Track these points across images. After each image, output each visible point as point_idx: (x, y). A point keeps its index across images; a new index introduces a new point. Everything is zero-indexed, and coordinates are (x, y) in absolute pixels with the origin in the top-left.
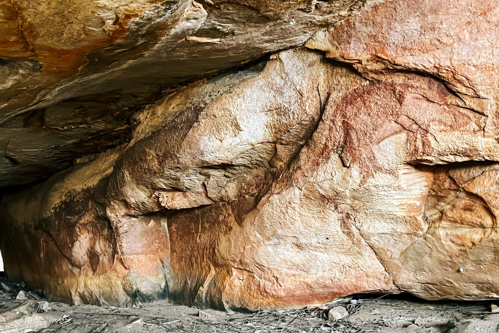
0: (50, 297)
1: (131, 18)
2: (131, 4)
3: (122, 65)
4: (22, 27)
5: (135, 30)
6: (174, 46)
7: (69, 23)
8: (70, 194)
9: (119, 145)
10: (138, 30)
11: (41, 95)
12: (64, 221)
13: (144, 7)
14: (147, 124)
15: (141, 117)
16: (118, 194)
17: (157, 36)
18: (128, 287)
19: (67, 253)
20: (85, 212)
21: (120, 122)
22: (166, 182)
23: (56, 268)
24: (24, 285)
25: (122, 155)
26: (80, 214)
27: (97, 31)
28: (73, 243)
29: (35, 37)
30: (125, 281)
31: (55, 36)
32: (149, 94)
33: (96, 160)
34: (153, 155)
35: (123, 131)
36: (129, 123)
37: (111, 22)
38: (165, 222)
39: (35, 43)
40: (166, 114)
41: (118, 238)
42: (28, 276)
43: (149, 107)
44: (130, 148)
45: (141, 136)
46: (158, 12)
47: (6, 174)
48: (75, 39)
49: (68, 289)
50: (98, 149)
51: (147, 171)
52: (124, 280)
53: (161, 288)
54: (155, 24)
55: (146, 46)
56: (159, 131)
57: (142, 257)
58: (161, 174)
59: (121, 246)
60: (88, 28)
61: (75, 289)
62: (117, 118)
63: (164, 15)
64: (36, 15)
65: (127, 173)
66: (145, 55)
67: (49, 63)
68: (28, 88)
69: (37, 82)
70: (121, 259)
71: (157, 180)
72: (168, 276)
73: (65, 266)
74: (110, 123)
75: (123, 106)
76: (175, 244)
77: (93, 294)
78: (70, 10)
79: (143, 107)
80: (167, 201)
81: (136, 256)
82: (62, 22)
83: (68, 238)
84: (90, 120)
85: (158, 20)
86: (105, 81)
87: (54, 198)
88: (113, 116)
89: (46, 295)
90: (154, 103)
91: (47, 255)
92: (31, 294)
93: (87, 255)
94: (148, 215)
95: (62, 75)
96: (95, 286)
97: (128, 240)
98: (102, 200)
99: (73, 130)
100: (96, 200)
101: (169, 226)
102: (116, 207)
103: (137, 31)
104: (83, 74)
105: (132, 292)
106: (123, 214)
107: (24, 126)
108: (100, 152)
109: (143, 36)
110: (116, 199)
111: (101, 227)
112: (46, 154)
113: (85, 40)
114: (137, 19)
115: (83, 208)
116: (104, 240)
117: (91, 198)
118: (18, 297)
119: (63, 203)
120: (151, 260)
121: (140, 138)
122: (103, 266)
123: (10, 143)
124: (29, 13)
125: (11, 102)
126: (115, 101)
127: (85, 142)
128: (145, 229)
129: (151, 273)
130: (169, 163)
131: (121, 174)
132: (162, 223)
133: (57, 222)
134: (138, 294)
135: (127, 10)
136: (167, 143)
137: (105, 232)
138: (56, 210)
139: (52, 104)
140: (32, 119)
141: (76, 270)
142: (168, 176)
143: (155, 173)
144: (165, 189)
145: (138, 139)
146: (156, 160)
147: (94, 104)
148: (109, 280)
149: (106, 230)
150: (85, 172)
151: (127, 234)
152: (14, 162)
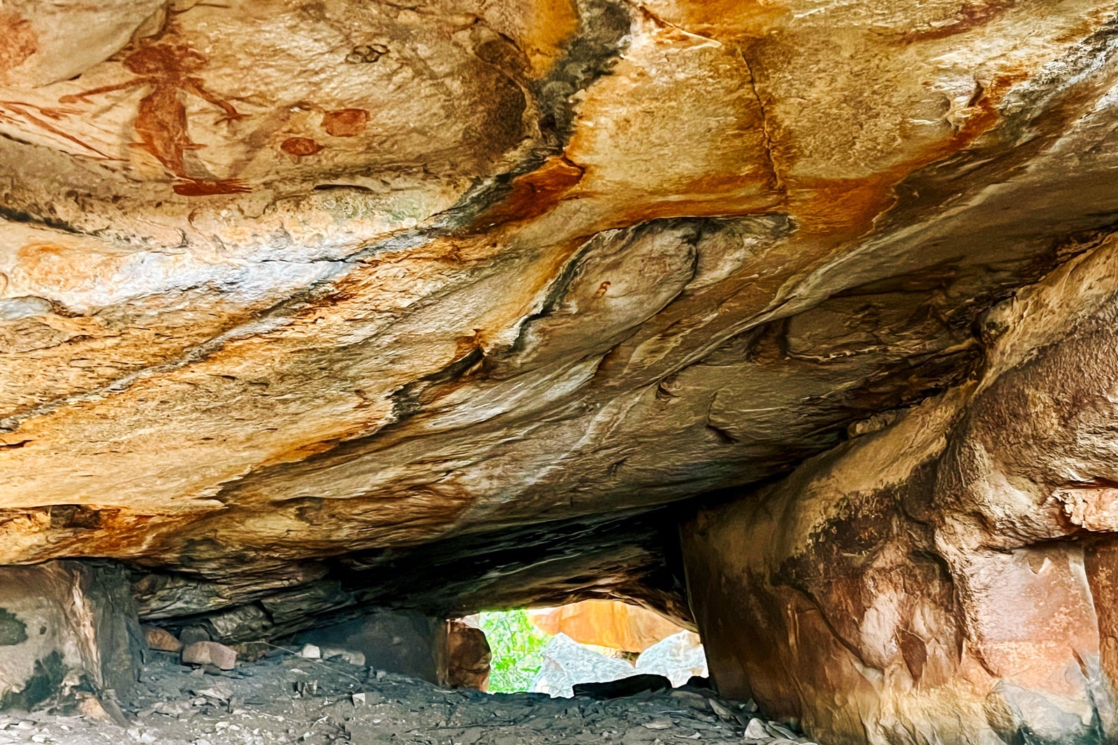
0: (817, 735)
1: (1010, 85)
2: (1015, 52)
3: (968, 199)
4: (769, 141)
5: (1019, 110)
6: (1101, 139)
7: (870, 117)
8: (846, 503)
9: (953, 386)
10: (1024, 110)
11: (788, 287)
12: (838, 564)
13: (1043, 56)
14: (1025, 332)
15: (1007, 315)
16: (962, 499)
17: (1064, 119)
18: (1000, 719)
19: (850, 636)
20: (886, 543)
21: (954, 333)
22: (1082, 465)
23: (827, 671)
24: (754, 708)
25: (965, 407)
26: (872, 546)
27: (931, 126)
28: (861, 613)
29: (792, 160)
30: (993, 705)
31: (837, 149)
32: (1025, 262)
33: (900, 425)
34: (1044, 404)
35: (963, 353)
36: (976, 332)
37: (964, 100)
38: (1080, 564)
39: (791, 173)
40: (1072, 303)
41: (968, 601)
42: (763, 686)
43: (1025, 291)
44: (984, 392)
45: (1012, 361)
46: (1075, 63)
47: (709, 464)
48: (879, 151)
49: (857, 717)
50: (904, 398)
51: (1031, 442)
52: (991, 702)
53: (1081, 723)
54: (1067, 89)
55: (1033, 148)
56: (1055, 346)
57: (1029, 648)
58: (1067, 447)
59: (976, 621)
60: (911, 120)
61: (874, 720)
62: (947, 326)
63: (1088, 66)
64: (801, 111)
65: (980, 448)
66: (1028, 170)
67: (811, 214)
68: (760, 275)
69: (781, 260)
70: (978, 652)
71: (1057, 463)
72: (1098, 696)
73: (847, 665)
74: (931, 337)
75: (963, 295)
76: (1109, 617)
77: (917, 733)
78: (876, 87)
79: (1010, 294)
80: (1085, 510)
81: (1013, 645)
82: (855, 116)
83: (849, 601)
84: (887, 334)
85: (1073, 80)
86: (929, 240)
87: (812, 514)
88: (939, 320)
89: (809, 732)
90: (1036, 282)
91: (803, 640)
92: (775, 727)
93: (897, 639)
94: (1039, 545)
95: (834, 238)
96: (920, 713)
97: (992, 607)
98: (924, 515)
99: (850, 359)
100: (910, 514)
101: (1091, 572)
102: (959, 528)
103: (1021, 112)
104: (881, 232)
105: (1012, 732)
106: (976, 545)
107: (748, 359)
108: (908, 407)
109: (1035, 122)
110: (957, 511)
111: (925, 577)
112: (791, 416)
113: (901, 151)
114: (1025, 85)
115: (880, 533)
116: (933, 605)
117: (896, 510)
118: (747, 733)
119: (832, 522)
120: (1051, 655)
121: (1010, 366)
122: (936, 668)
123: (718, 396)
124: (788, 109)
125: (724, 309)
126: (943, 285)
127: (876, 384)
128: (1032, 581)
129: (1055, 685)
130: (1088, 418)
131: (966, 451)
132: (1072, 565)
133: (821, 566)
134: (1025, 735)
135: (1003, 68)
136: (1080, 370)
137: (936, 588)
138: (817, 540)
139: (807, 306)
140: (763, 342)
141: (873, 676)
142: (1087, 452)
143: (1053, 444)
144: (1079, 482)
145: (1004, 369)
146: (1054, 415)
147: (896, 296)
148: (952, 701)
149: (936, 583)
150: (877, 452)
151: (990, 592)
152: (725, 437)
